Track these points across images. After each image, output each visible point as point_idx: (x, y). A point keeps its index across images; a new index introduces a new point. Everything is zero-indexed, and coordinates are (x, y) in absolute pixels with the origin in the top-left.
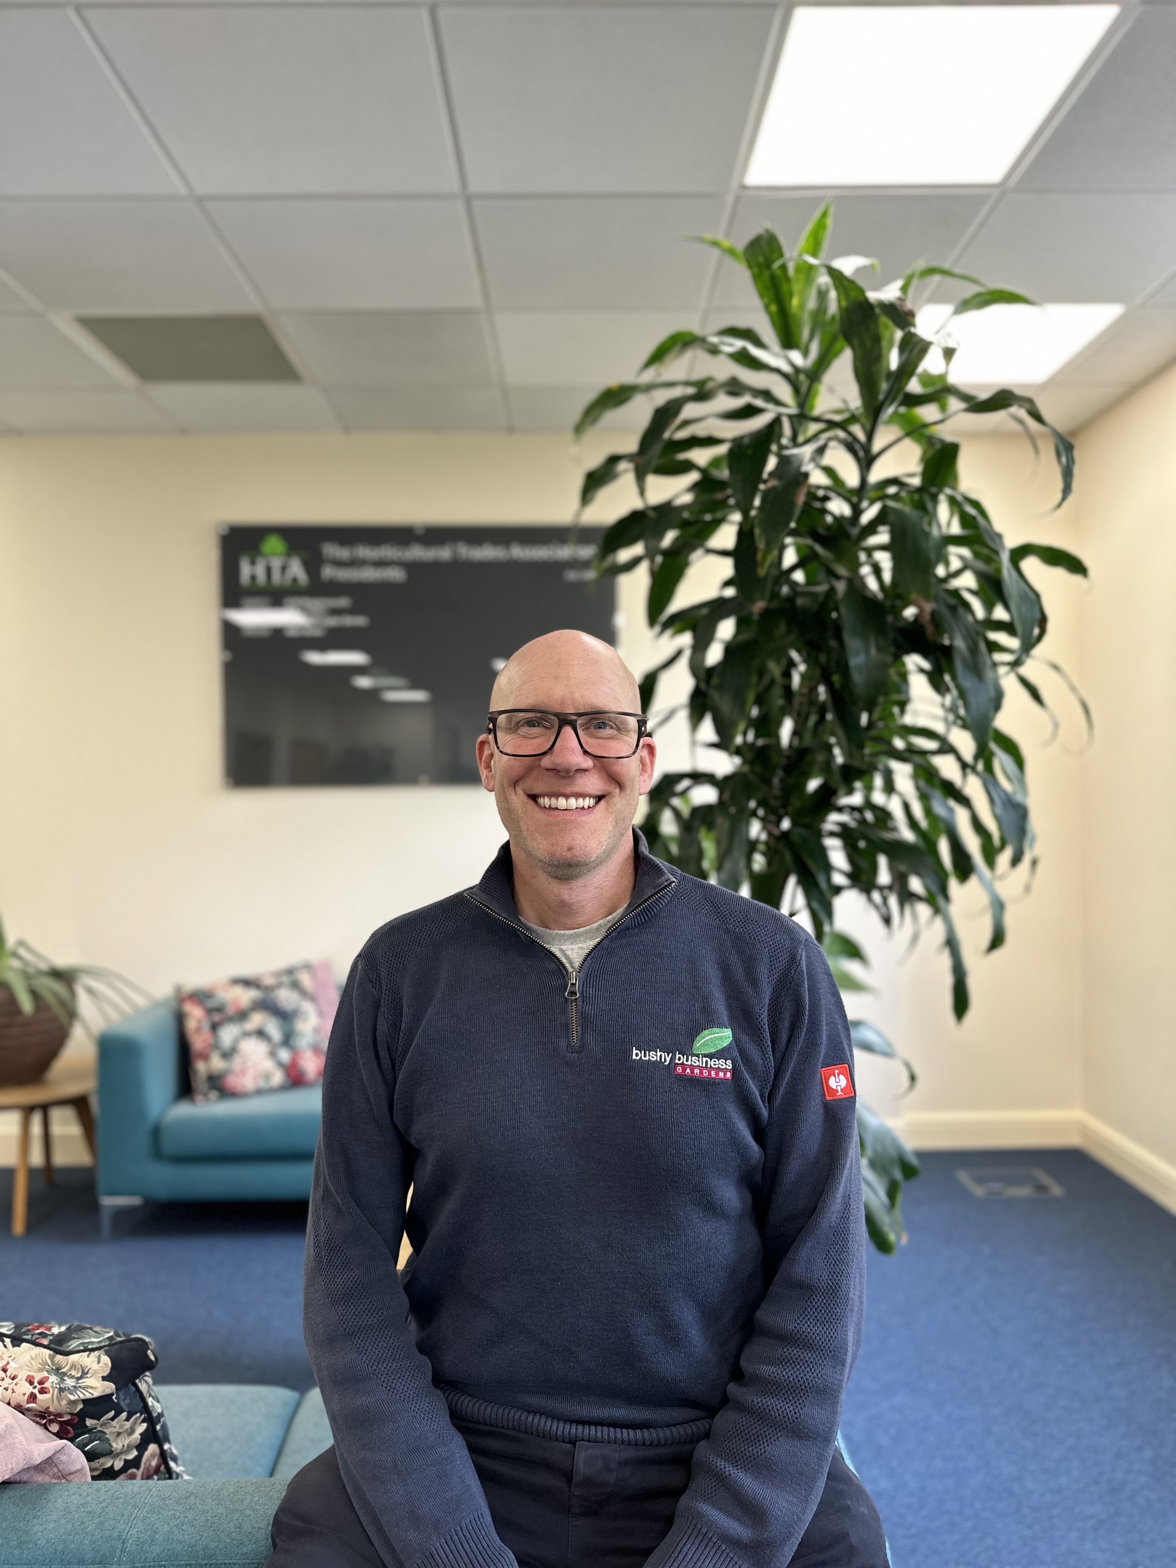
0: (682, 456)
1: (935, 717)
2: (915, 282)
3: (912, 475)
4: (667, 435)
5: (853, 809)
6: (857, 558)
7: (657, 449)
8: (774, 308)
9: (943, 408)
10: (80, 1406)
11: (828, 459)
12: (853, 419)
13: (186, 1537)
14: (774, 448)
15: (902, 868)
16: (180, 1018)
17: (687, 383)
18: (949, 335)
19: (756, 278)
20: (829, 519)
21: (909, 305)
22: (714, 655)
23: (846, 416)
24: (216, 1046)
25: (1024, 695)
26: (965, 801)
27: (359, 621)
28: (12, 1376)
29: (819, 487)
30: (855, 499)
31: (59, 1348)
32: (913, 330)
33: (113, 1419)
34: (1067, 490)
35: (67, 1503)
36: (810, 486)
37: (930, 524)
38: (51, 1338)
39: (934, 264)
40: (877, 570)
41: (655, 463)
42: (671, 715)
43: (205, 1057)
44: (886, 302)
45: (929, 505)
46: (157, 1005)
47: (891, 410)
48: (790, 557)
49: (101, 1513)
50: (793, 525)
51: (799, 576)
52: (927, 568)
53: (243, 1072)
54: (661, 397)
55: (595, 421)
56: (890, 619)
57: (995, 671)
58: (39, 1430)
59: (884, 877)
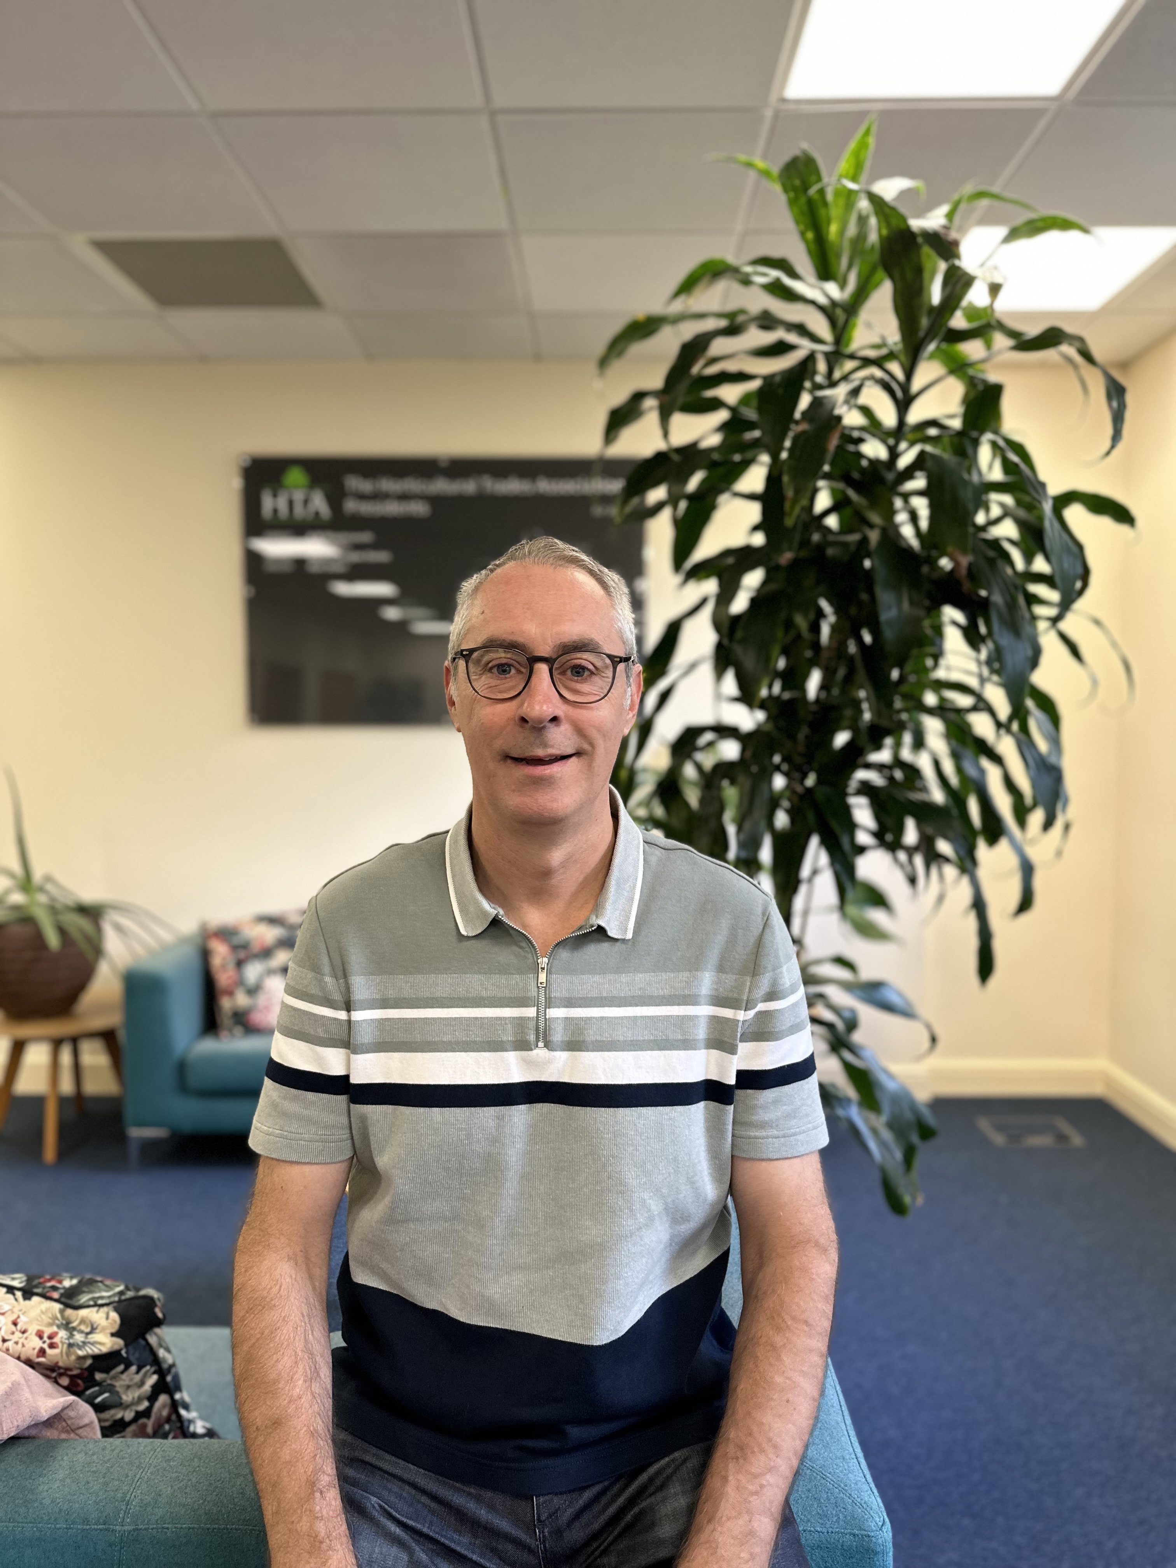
0: (710, 393)
1: (969, 673)
2: (963, 206)
3: (951, 416)
4: (695, 370)
5: (880, 767)
6: (891, 504)
7: (683, 387)
8: (810, 235)
9: (988, 345)
10: (89, 1362)
11: (863, 400)
12: (891, 356)
13: (190, 1500)
14: (808, 384)
15: (929, 830)
16: (205, 955)
17: (720, 315)
18: (996, 268)
19: (792, 203)
20: (864, 463)
21: (953, 235)
22: (740, 604)
23: (884, 351)
24: (240, 982)
25: (1063, 651)
26: (997, 759)
27: (382, 557)
28: (23, 1330)
29: (853, 428)
30: (891, 441)
31: (69, 1302)
32: (957, 262)
33: (122, 1372)
34: (1116, 436)
35: (73, 1462)
36: (844, 428)
37: (969, 471)
38: (62, 1291)
39: (983, 188)
40: (914, 517)
41: (680, 401)
42: (692, 667)
43: (230, 993)
44: (930, 231)
45: (970, 451)
46: (183, 940)
47: (932, 347)
48: (823, 501)
49: (105, 1473)
50: (826, 468)
51: (832, 521)
52: (967, 517)
53: (267, 1008)
54: (689, 331)
55: (620, 354)
56: (925, 569)
57: (1035, 627)
58: (48, 1385)
59: (911, 835)
